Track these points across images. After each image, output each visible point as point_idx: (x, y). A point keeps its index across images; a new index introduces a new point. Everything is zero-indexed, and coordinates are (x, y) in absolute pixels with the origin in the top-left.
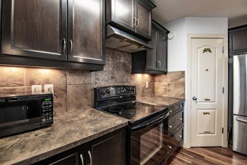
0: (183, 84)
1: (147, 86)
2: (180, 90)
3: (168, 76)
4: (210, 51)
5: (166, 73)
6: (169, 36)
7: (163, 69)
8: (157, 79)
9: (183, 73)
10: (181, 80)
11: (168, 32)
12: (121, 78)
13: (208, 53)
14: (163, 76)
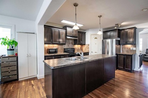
0: (89, 48)
1: (79, 48)
2: (88, 49)
3: (86, 45)
4: (97, 38)
5: (85, 45)
6: (86, 34)
7: (84, 43)
8: (83, 46)
9: (89, 45)
10: (88, 47)
11: (85, 33)
12: (71, 46)
13: (96, 39)
14: (84, 45)
